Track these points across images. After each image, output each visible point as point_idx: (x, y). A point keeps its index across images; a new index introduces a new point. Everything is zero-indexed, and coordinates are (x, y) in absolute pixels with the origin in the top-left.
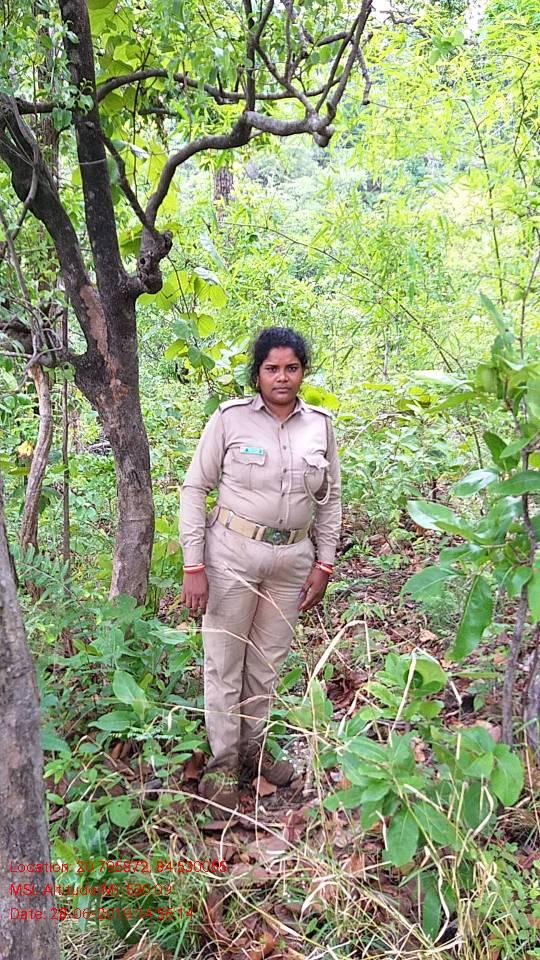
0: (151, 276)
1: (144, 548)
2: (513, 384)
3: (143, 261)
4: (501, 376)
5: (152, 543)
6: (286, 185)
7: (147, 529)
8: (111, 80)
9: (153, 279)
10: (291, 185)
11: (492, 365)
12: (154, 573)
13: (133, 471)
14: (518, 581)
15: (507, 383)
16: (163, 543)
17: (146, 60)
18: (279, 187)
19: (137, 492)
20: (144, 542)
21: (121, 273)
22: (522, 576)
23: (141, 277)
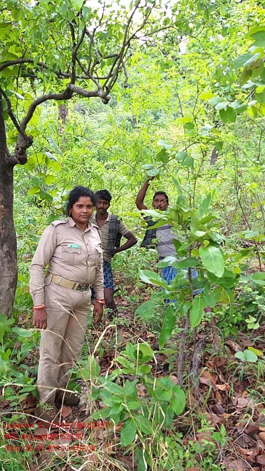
0: (21, 156)
1: (11, 290)
2: (185, 218)
3: (17, 149)
4: (179, 214)
5: (16, 288)
6: (95, 115)
7: (13, 280)
8: (7, 61)
9: (22, 158)
10: (97, 116)
11: (176, 209)
12: (16, 303)
13: (8, 251)
14: (185, 308)
15: (182, 218)
16: (22, 288)
17: (24, 54)
18: (91, 116)
19: (9, 262)
20: (12, 287)
21: (7, 153)
22: (187, 306)
23: (16, 156)
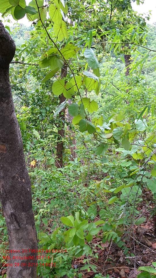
6: (151, 73)
10: (152, 73)
18: (148, 74)
